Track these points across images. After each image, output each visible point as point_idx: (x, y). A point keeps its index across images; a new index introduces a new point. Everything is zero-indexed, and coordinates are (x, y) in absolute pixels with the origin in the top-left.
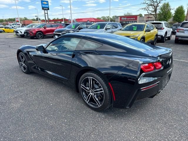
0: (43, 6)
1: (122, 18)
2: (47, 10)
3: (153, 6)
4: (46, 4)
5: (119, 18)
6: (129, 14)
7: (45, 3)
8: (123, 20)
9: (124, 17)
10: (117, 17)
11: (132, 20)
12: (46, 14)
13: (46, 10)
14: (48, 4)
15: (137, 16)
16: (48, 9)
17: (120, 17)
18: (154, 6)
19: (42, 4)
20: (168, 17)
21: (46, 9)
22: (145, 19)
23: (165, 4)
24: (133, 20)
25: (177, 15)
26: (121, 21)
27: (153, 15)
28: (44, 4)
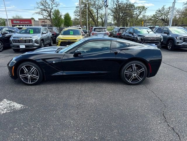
1: (14, 21)
3: (46, 11)
5: (10, 21)
6: (18, 17)
8: (15, 23)
9: (16, 20)
11: (25, 23)
15: (31, 20)
18: (48, 11)
20: (61, 22)
22: (40, 24)
23: (56, 10)
24: (27, 23)
25: (66, 21)
26: (13, 24)
27: (48, 19)
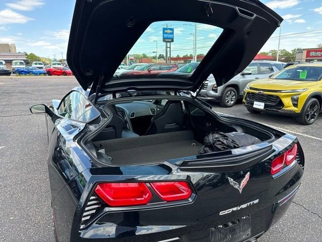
0: (165, 35)
1: (311, 53)
2: (170, 42)
4: (170, 34)
5: (305, 52)
7: (169, 31)
8: (313, 56)
9: (316, 50)
10: (300, 51)
12: (168, 49)
13: (168, 42)
14: (172, 33)
16: (172, 41)
17: (307, 51)
19: (164, 33)
21: (169, 40)
26: (309, 58)
28: (166, 33)
